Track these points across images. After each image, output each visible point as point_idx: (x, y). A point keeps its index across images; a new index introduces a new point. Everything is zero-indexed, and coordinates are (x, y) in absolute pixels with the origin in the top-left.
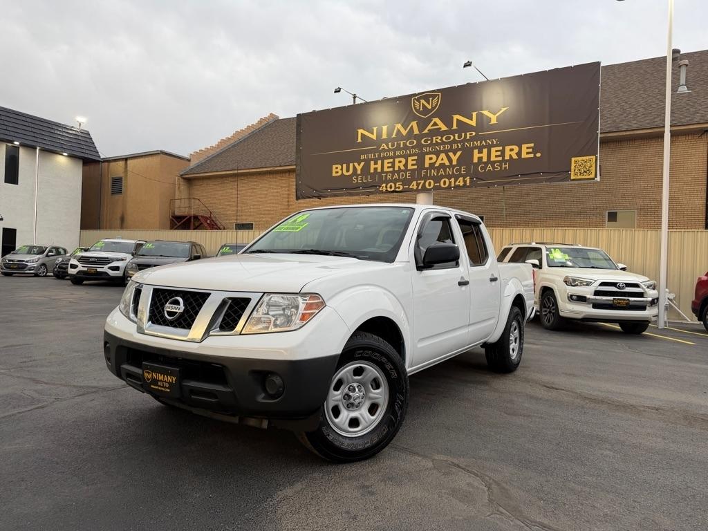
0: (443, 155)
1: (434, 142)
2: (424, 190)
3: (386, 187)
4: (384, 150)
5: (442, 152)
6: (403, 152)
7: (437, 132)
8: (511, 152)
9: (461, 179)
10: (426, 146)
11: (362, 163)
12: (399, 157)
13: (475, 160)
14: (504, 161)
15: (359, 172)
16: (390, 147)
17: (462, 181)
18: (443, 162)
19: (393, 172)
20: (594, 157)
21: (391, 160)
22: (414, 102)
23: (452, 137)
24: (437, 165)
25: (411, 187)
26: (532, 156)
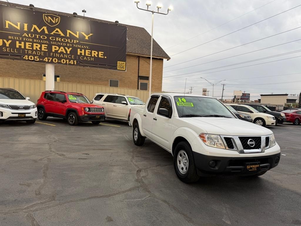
0: (62, 48)
1: (57, 40)
2: (52, 62)
3: (28, 58)
4: (25, 37)
5: (62, 46)
6: (38, 41)
7: (59, 36)
8: (94, 53)
9: (72, 61)
10: (53, 41)
11: (10, 41)
12: (35, 43)
13: (79, 54)
14: (91, 56)
15: (8, 45)
16: (30, 36)
17: (72, 62)
18: (62, 51)
19: (33, 50)
20: (125, 63)
21: (31, 44)
22: (44, 17)
23: (67, 40)
24: (59, 52)
25: (44, 60)
26: (103, 57)
